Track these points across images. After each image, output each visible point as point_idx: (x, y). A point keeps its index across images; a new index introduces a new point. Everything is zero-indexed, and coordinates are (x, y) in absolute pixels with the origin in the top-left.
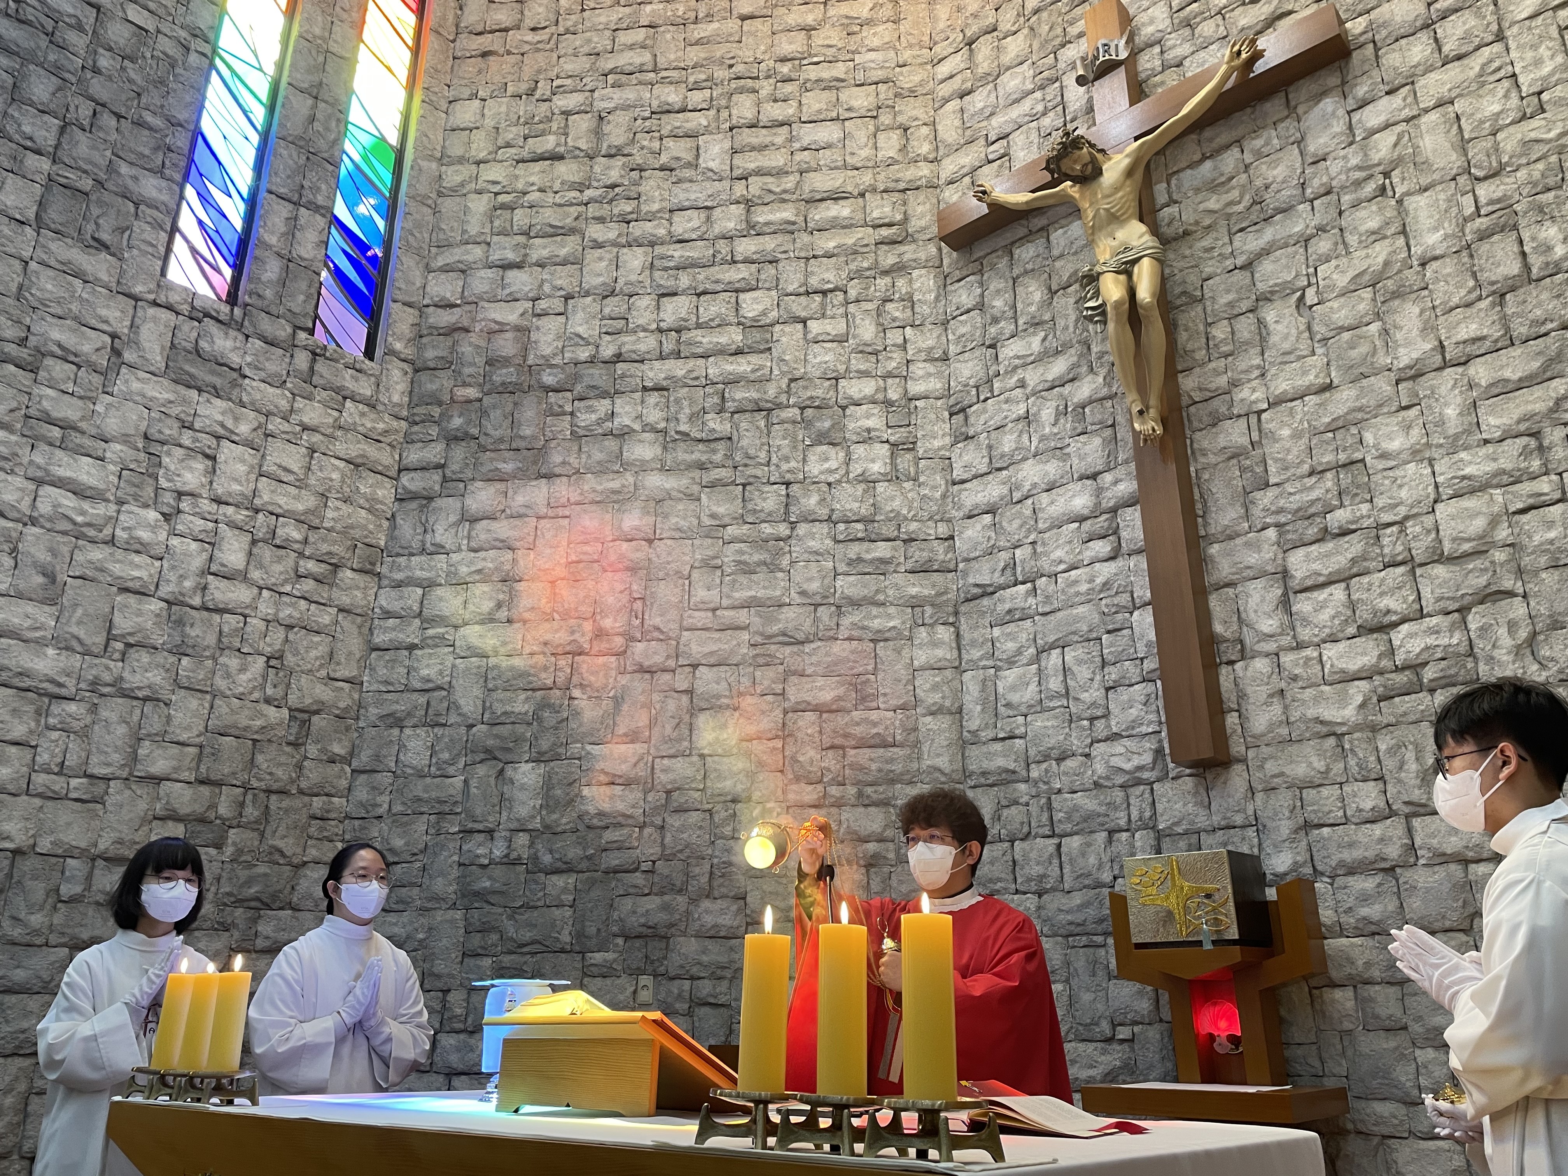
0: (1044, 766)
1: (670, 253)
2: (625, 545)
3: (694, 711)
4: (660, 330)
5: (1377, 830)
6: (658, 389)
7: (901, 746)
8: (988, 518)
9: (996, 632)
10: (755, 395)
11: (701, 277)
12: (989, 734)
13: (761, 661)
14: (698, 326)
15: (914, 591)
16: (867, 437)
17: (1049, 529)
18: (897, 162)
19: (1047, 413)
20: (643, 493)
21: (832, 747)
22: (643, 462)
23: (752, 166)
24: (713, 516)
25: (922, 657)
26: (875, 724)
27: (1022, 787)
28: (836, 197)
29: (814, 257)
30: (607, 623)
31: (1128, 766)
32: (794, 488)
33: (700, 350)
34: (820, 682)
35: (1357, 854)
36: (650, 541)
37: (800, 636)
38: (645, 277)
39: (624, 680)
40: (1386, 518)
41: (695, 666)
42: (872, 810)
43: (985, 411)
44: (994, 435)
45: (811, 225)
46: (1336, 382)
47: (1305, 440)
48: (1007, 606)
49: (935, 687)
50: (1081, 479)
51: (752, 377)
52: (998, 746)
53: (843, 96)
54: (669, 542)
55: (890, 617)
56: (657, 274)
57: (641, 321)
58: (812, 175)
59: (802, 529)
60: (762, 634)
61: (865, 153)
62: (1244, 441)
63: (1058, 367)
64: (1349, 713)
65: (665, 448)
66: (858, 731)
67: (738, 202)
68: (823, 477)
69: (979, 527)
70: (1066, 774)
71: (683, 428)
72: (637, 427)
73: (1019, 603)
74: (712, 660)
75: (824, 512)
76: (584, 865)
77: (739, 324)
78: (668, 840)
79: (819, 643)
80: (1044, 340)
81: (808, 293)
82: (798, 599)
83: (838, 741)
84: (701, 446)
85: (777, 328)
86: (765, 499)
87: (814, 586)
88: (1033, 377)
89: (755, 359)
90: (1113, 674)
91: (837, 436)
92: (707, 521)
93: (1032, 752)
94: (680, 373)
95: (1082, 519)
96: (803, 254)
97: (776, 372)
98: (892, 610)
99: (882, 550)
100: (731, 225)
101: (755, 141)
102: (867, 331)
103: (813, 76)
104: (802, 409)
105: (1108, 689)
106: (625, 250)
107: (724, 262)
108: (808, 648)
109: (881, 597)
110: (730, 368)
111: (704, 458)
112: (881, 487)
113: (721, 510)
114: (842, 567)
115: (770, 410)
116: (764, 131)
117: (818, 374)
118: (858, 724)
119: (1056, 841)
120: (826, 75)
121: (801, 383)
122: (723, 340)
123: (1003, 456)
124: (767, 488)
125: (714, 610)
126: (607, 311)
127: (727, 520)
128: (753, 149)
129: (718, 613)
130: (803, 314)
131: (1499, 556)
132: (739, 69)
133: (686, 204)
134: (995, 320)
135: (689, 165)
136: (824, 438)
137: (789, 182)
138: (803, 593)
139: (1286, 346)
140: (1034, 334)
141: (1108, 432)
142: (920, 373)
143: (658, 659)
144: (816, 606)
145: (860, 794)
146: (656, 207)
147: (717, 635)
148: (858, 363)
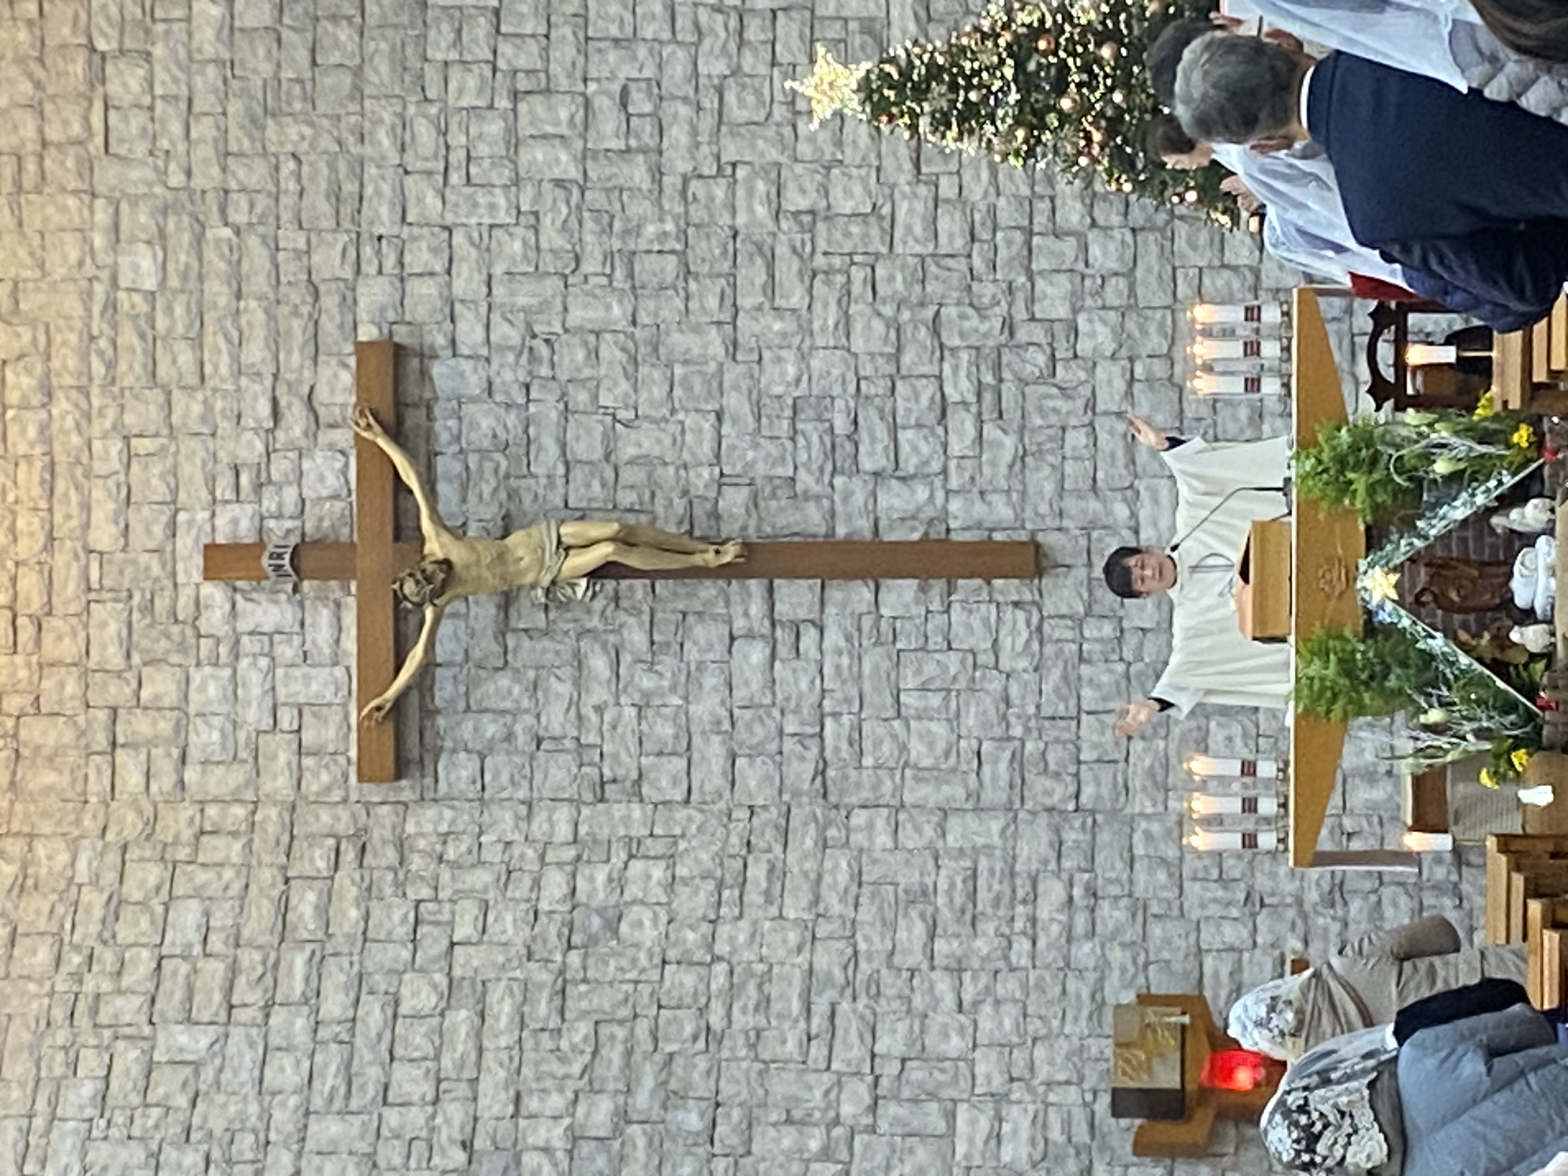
0: (1013, 720)
1: (327, 1089)
2: (721, 1129)
3: (923, 1055)
4: (436, 1101)
5: (1103, 437)
6: (518, 1099)
7: (976, 863)
8: (740, 762)
9: (868, 761)
10: (545, 994)
11: (368, 1056)
12: (972, 778)
13: (873, 991)
14: (437, 1058)
15: (809, 843)
16: (618, 882)
17: (774, 694)
18: (250, 842)
19: (647, 682)
20: (656, 1113)
21: (973, 925)
22: (616, 1112)
23: (217, 997)
24: (695, 1038)
25: (883, 840)
26: (952, 886)
27: (1029, 746)
28: (284, 908)
29: (364, 933)
30: (814, 1145)
31: (1025, 635)
32: (672, 955)
33: (473, 1056)
34: (902, 934)
35: (1120, 453)
36: (718, 1105)
37: (849, 951)
38: (356, 1121)
39: (883, 1126)
40: (852, 388)
41: (873, 1056)
42: (1041, 889)
43: (616, 757)
44: (647, 746)
45: (320, 935)
46: (717, 407)
47: (762, 441)
48: (844, 745)
49: (918, 829)
50: (730, 652)
51: (519, 997)
52: (986, 769)
53: (137, 896)
54: (722, 1083)
55: (836, 867)
56: (354, 1105)
57: (421, 1121)
58: (246, 933)
59: (722, 948)
60: (843, 989)
61: (228, 874)
62: (745, 492)
63: (599, 664)
64: (1009, 442)
65: (600, 1091)
66: (959, 900)
67: (268, 1016)
68: (662, 928)
69: (750, 772)
70: (1023, 698)
71: (576, 1068)
72: (567, 1121)
73: (845, 732)
74: (868, 1038)
75: (705, 928)
76: (1084, 1156)
77: (442, 1014)
78: (1061, 1077)
79: (859, 937)
80: (558, 678)
81: (414, 940)
82: (806, 954)
83: (968, 917)
84: (604, 1052)
85: (457, 972)
86: (682, 984)
87: (793, 937)
88: (599, 694)
89: (494, 995)
90: (937, 641)
91: (611, 913)
92: (701, 1044)
93: (998, 731)
94: (502, 1074)
95: (773, 656)
96: (359, 944)
97: (517, 974)
98: (828, 865)
99: (757, 872)
100: (300, 1023)
101: (179, 994)
102: (480, 878)
103: (94, 929)
104: (570, 947)
105: (950, 648)
106: (310, 1144)
107: (352, 1032)
108: (862, 946)
109: (813, 876)
110: (504, 1021)
111: (620, 1048)
112: (682, 871)
113: (689, 1029)
114: (774, 911)
115: (565, 981)
116: (166, 985)
117: (528, 930)
118: (951, 901)
119: (1084, 717)
120: (98, 913)
121: (537, 947)
122: (463, 1030)
123: (676, 737)
124: (667, 983)
125: (809, 1039)
126: (397, 1161)
127: (703, 1024)
128: (190, 998)
129: (814, 1031)
130: (445, 943)
131: (906, 315)
132: (59, 1013)
133: (256, 1073)
134: (509, 737)
135: (197, 1073)
136: (612, 926)
137: (249, 958)
138: (799, 950)
139: (668, 441)
140: (546, 691)
141: (691, 619)
142: (546, 826)
143: (862, 1089)
144: (814, 937)
145: (1024, 902)
146: (253, 1109)
147: (839, 1033)
148: (521, 888)
